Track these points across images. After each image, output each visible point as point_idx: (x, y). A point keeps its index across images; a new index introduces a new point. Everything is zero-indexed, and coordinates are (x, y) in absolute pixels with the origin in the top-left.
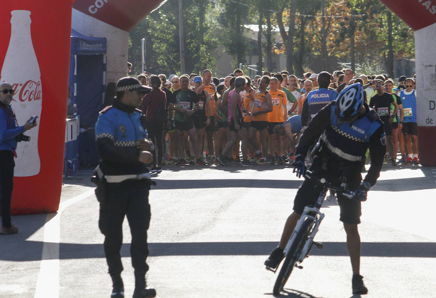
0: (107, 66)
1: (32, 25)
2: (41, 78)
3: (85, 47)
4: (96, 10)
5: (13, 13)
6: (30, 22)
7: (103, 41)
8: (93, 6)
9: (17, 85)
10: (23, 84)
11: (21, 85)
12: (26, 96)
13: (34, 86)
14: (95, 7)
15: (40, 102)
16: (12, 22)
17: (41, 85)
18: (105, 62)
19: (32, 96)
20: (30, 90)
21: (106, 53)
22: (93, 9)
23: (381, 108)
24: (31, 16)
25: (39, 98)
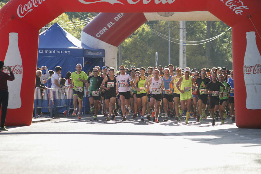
0: (105, 64)
1: (18, 40)
2: (22, 64)
3: (90, 53)
4: (100, 35)
5: (10, 34)
6: (18, 38)
7: (103, 51)
8: (98, 34)
9: (11, 67)
10: (14, 66)
11: (13, 67)
12: (15, 72)
13: (19, 67)
14: (99, 34)
15: (22, 74)
16: (9, 38)
17: (22, 67)
18: (104, 62)
19: (18, 72)
20: (17, 69)
21: (104, 57)
22: (98, 35)
23: (214, 91)
24: (18, 35)
25: (21, 73)
